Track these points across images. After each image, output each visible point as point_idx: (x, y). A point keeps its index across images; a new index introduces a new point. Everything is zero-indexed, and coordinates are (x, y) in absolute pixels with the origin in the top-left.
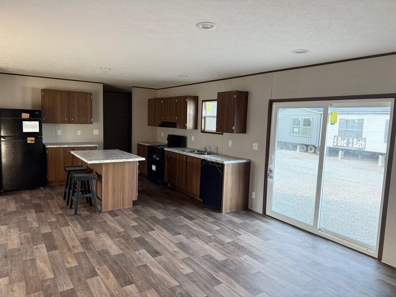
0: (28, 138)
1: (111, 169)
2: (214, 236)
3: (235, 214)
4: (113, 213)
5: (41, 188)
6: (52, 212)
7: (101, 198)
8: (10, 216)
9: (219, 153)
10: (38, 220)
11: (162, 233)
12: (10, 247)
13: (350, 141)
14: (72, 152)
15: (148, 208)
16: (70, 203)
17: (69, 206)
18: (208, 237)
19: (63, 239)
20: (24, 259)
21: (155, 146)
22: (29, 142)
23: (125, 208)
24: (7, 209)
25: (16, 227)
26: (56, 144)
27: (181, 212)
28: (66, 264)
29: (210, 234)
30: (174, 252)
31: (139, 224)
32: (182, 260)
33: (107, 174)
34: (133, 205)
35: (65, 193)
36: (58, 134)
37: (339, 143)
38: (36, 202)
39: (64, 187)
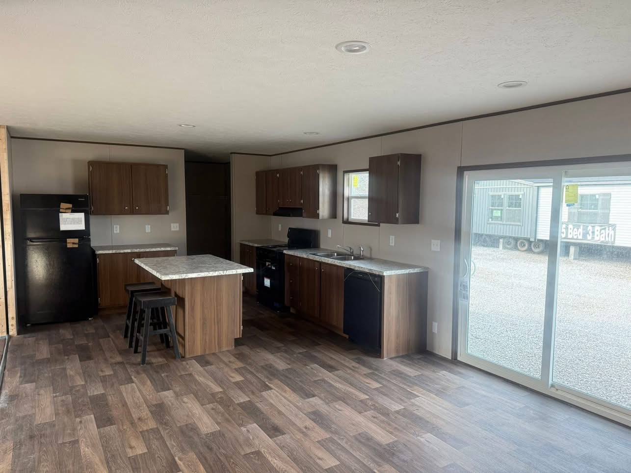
0: (69, 240)
1: (199, 288)
2: (372, 399)
3: (405, 360)
4: (203, 360)
5: (90, 319)
6: (106, 360)
7: (183, 335)
8: (41, 367)
9: (373, 256)
10: (84, 373)
11: (284, 394)
12: (39, 420)
13: (588, 229)
14: (137, 261)
15: (259, 351)
16: (134, 344)
17: (133, 349)
18: (361, 401)
19: (123, 406)
20: (60, 442)
21: (267, 247)
22: (69, 246)
23: (222, 350)
24: (35, 354)
25: (50, 386)
26: (112, 248)
27: (315, 357)
28: (128, 450)
29: (363, 397)
30: (306, 428)
31: (246, 379)
32: (318, 442)
33: (192, 295)
34: (235, 346)
35: (127, 326)
36: (115, 232)
37: (570, 233)
38: (81, 343)
39: (125, 317)
